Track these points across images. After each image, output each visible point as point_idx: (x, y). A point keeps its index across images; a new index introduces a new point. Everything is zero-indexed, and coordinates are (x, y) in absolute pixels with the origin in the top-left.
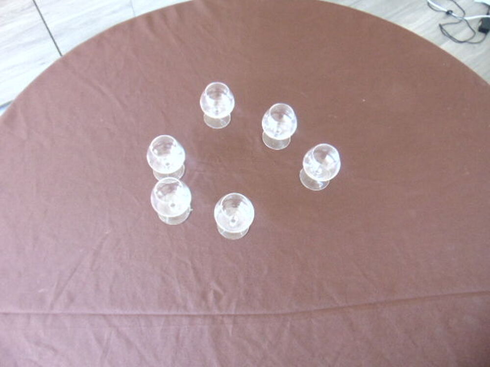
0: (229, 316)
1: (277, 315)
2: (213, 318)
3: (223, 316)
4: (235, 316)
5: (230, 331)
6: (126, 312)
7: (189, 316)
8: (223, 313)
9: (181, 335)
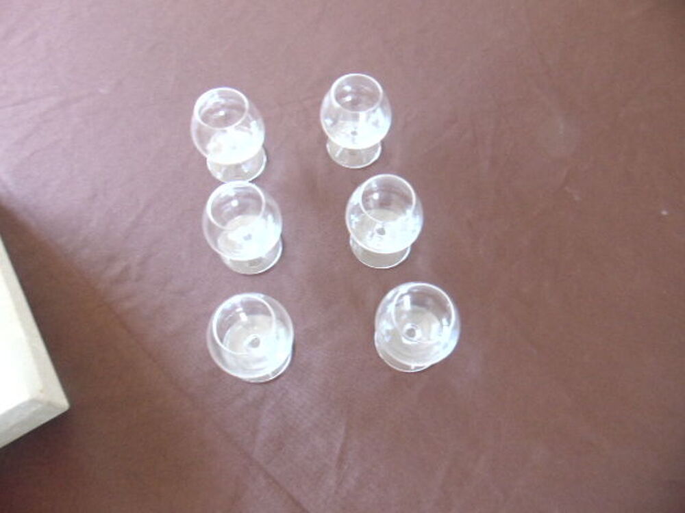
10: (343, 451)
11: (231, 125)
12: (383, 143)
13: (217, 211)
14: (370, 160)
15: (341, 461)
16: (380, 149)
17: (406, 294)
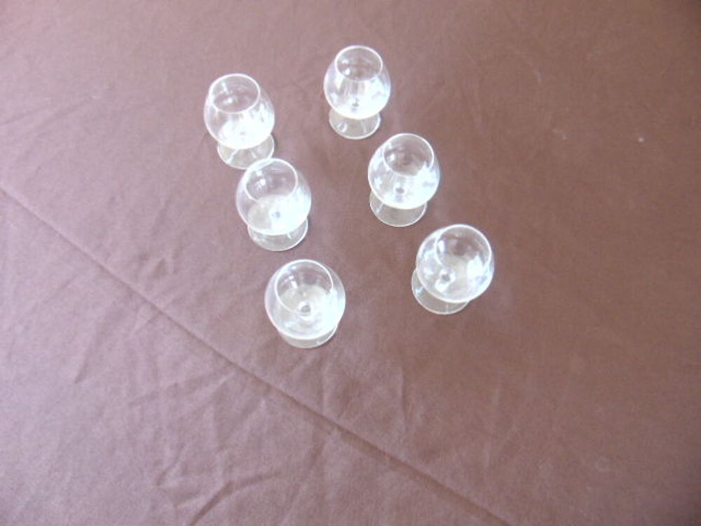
0: (153, 307)
1: (218, 356)
2: (131, 293)
3: (145, 301)
4: (161, 313)
5: (137, 327)
6: (31, 209)
7: (102, 268)
8: (149, 298)
9: (70, 286)
10: (404, 396)
11: (245, 109)
12: (382, 114)
13: (251, 185)
14: (373, 128)
15: (405, 402)
16: (379, 120)
17: (457, 238)
